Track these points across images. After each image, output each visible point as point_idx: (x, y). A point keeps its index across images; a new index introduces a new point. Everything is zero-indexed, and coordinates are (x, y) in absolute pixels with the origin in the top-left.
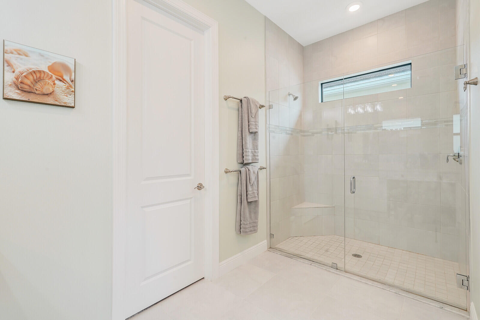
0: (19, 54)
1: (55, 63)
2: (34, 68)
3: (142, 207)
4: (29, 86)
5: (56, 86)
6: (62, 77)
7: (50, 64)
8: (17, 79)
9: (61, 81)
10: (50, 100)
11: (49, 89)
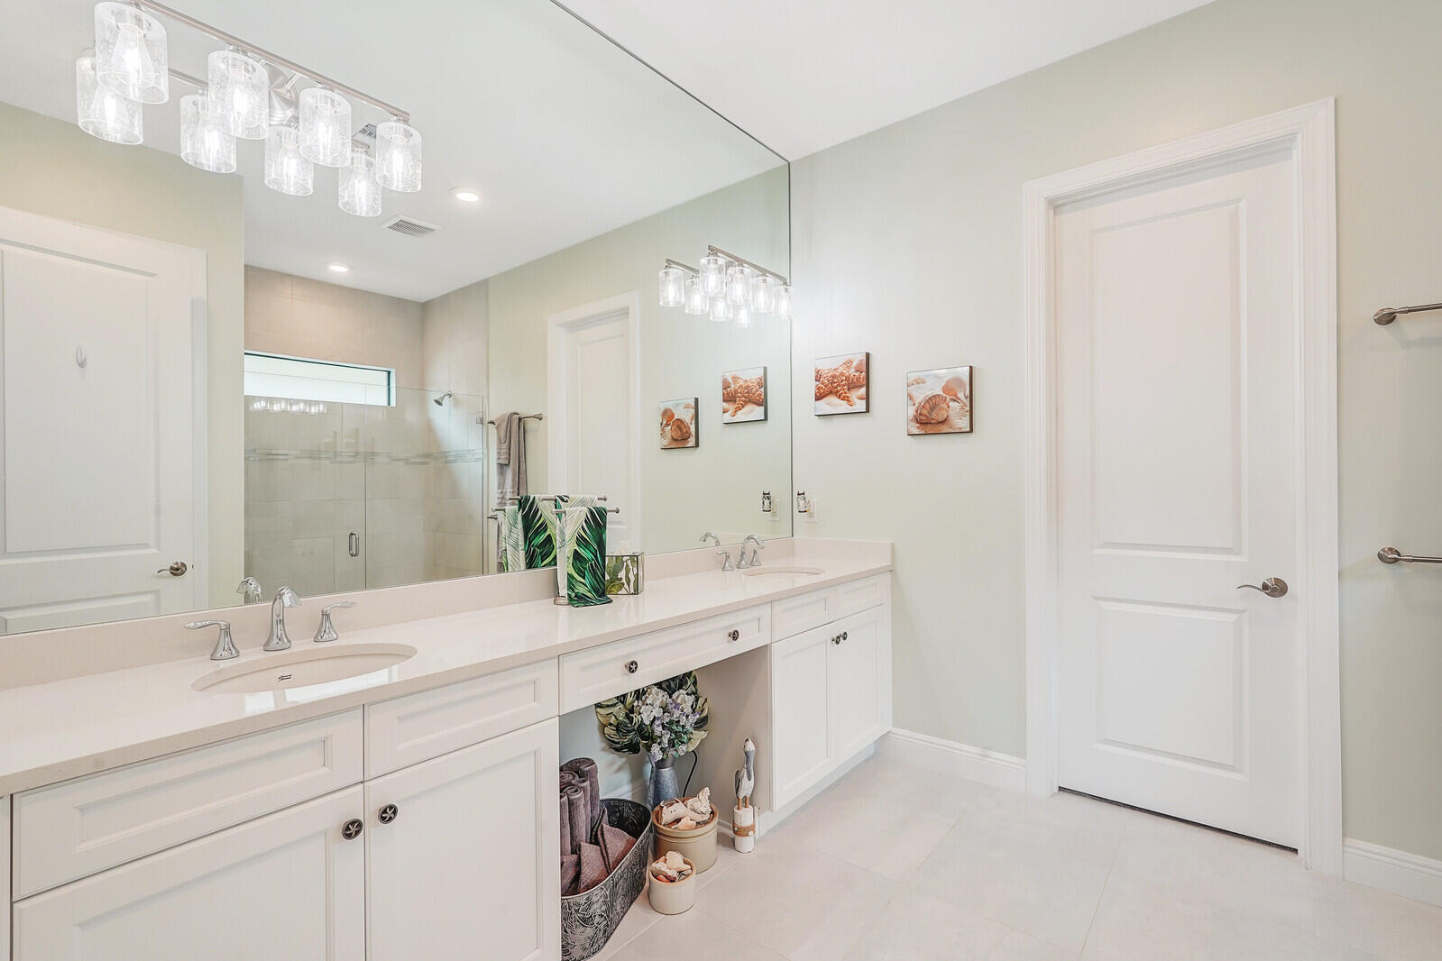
0: (918, 383)
1: (948, 381)
2: (930, 394)
3: (1098, 598)
4: (926, 416)
5: (950, 408)
6: (956, 395)
7: (943, 384)
8: (917, 412)
9: (955, 401)
10: (945, 429)
11: (943, 415)
